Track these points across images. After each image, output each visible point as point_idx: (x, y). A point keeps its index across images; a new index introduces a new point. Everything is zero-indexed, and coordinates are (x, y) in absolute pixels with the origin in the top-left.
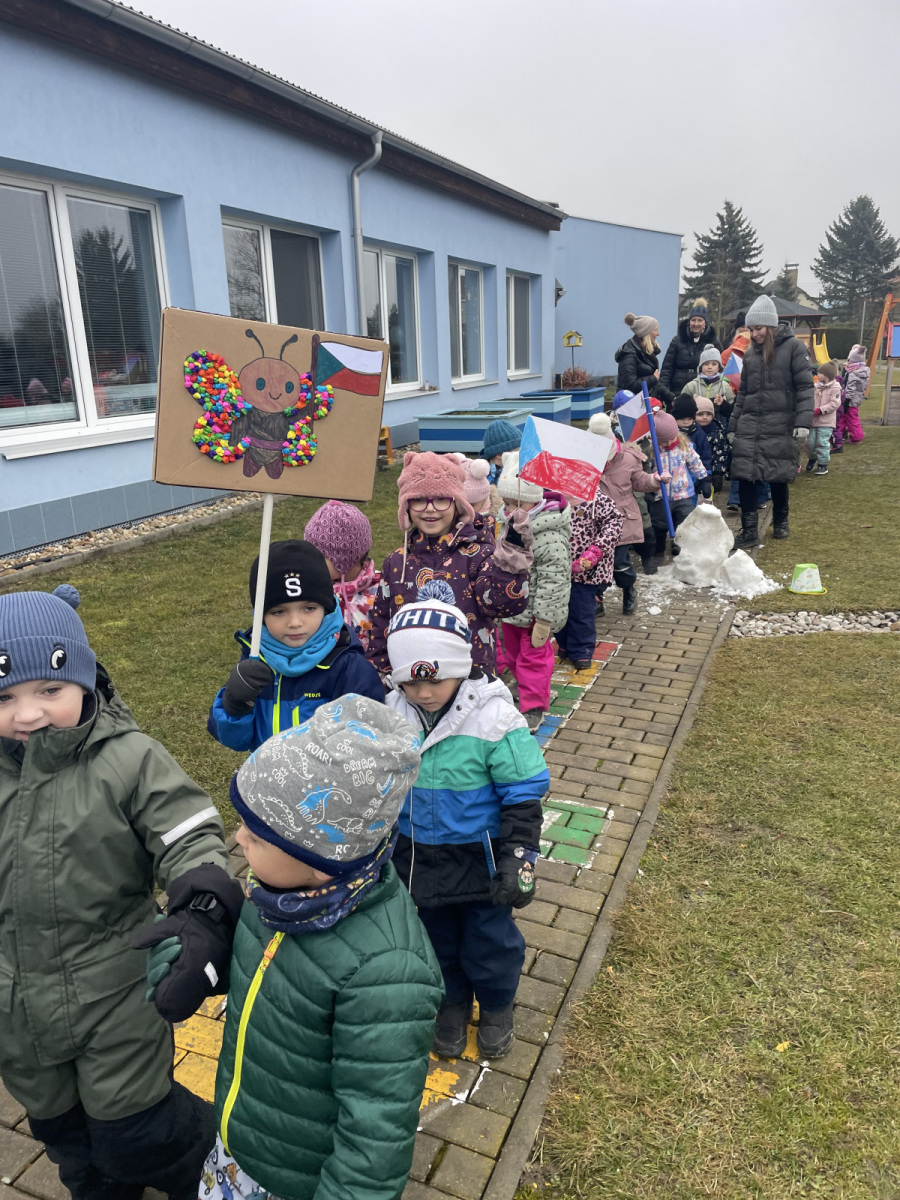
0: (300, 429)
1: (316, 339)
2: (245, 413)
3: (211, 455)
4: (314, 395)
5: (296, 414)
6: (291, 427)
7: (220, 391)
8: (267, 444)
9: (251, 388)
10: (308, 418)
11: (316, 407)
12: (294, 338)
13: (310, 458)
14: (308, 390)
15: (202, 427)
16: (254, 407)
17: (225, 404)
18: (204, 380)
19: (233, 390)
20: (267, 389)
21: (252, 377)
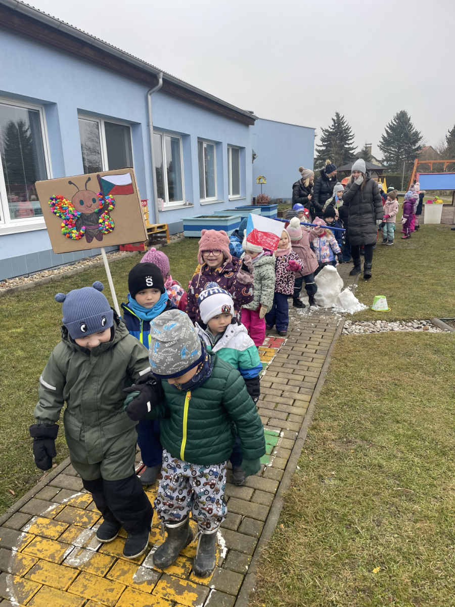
0: (104, 217)
1: (98, 176)
2: (79, 217)
3: (71, 237)
4: (105, 201)
5: (100, 212)
6: (100, 217)
7: (66, 210)
8: (93, 227)
9: (78, 205)
10: (106, 211)
11: (108, 206)
12: (89, 179)
13: (113, 229)
14: (102, 199)
15: (63, 227)
16: (82, 213)
17: (70, 215)
18: (58, 207)
19: (71, 209)
20: (85, 204)
21: (77, 201)
